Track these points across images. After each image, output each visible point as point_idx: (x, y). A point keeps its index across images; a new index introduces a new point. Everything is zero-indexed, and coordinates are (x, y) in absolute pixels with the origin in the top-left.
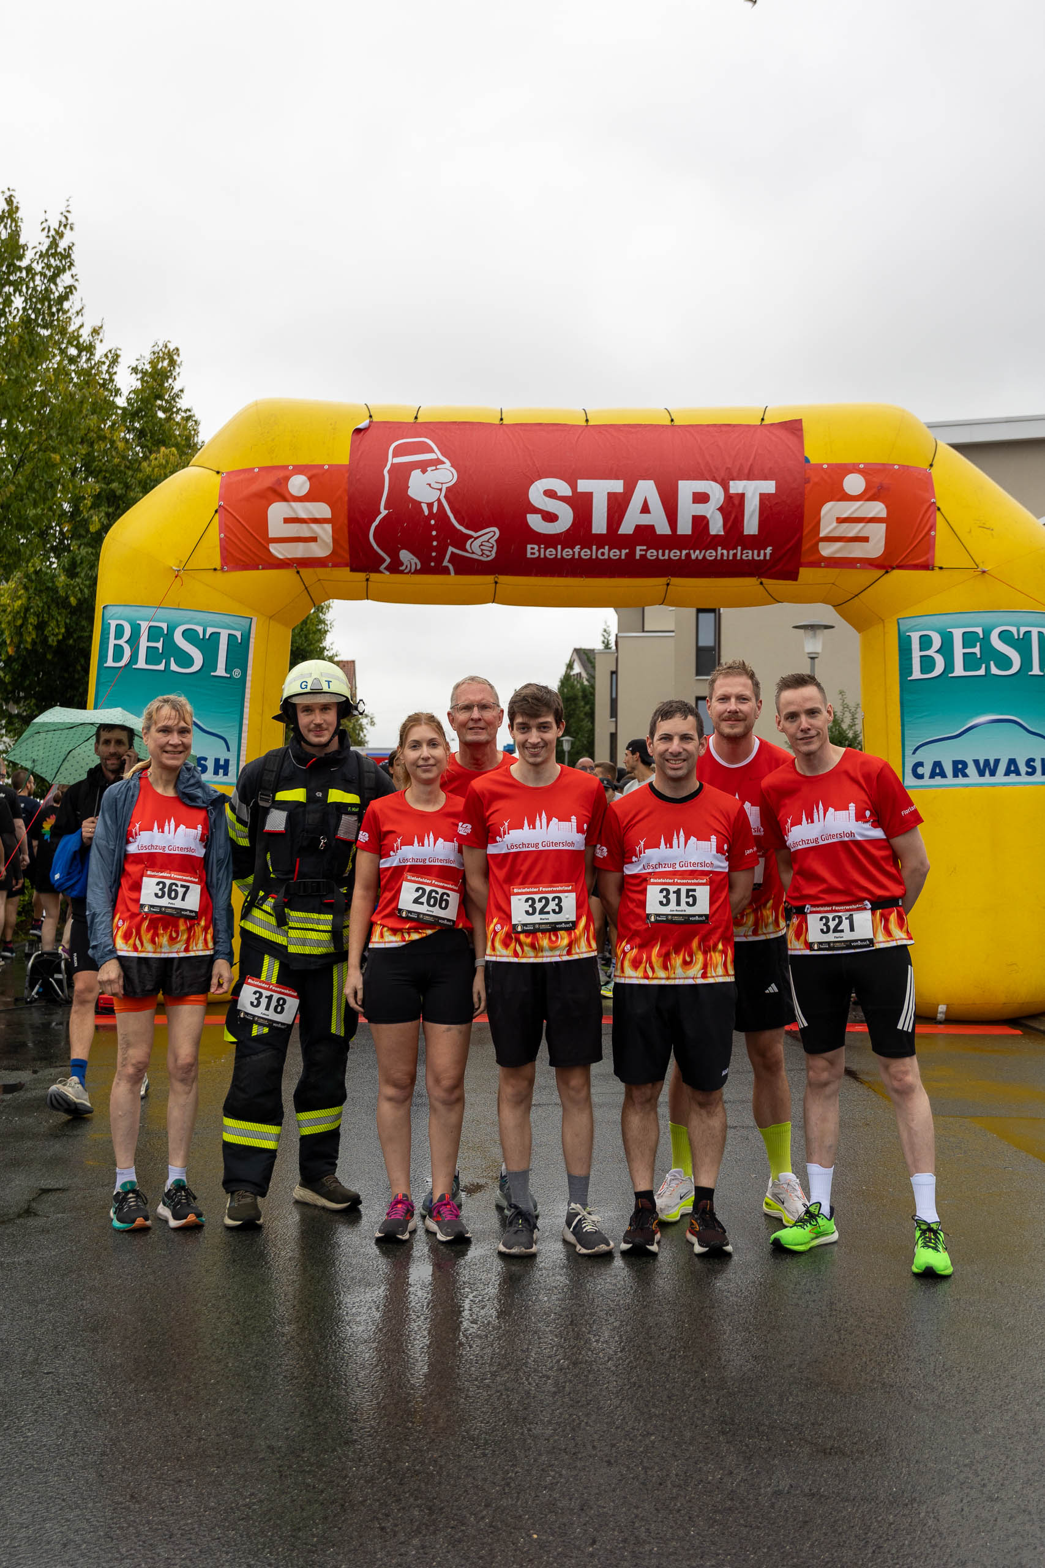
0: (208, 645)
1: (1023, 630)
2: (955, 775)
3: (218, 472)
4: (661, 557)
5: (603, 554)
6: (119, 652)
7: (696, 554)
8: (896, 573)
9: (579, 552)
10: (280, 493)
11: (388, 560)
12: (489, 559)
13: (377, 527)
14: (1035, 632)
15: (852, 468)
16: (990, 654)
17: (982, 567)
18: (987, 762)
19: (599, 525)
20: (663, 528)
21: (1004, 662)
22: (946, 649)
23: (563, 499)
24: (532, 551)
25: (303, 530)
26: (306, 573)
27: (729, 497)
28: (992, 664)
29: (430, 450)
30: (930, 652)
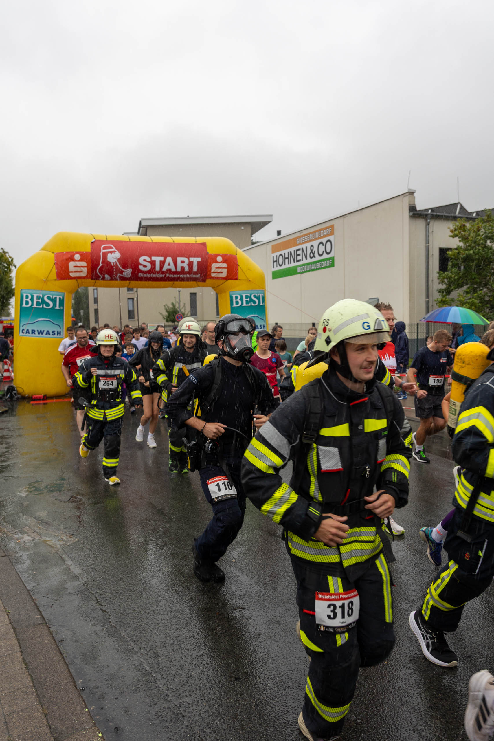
0: (54, 301)
1: (259, 294)
3: (53, 253)
4: (173, 277)
5: (158, 276)
6: (27, 303)
7: (182, 276)
8: (230, 281)
9: (153, 275)
10: (72, 259)
11: (102, 277)
12: (129, 277)
13: (99, 269)
14: (261, 295)
15: (219, 255)
16: (252, 300)
17: (249, 279)
19: (158, 268)
20: (173, 269)
21: (255, 302)
22: (241, 299)
23: (148, 262)
24: (140, 275)
25: (79, 269)
26: (79, 281)
27: (190, 262)
28: (252, 303)
29: (112, 248)
30: (238, 300)
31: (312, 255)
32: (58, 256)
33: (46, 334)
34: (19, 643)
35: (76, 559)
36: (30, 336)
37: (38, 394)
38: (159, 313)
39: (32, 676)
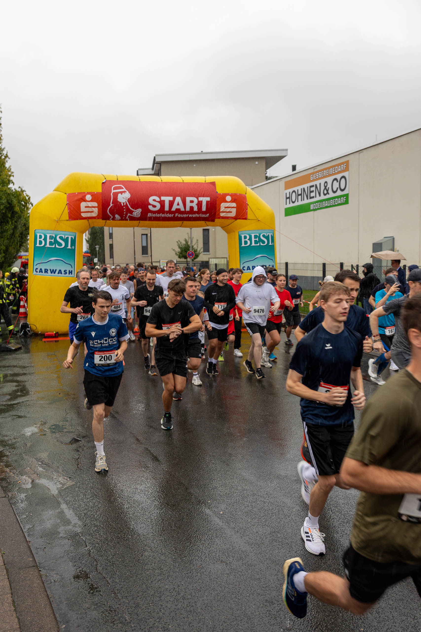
1: (268, 234)
2: (253, 269)
3: (65, 194)
4: (182, 216)
5: (167, 216)
6: (40, 243)
7: (190, 216)
8: (238, 221)
9: (161, 215)
10: (83, 199)
11: (112, 217)
12: (138, 217)
13: (110, 209)
14: (270, 234)
15: (228, 194)
16: (260, 240)
17: (258, 219)
19: (167, 208)
20: (182, 209)
21: (264, 242)
22: (250, 239)
23: (158, 202)
24: (149, 215)
25: (90, 210)
26: (90, 220)
27: (199, 202)
28: (261, 243)
29: (123, 188)
30: (247, 240)
31: (325, 192)
32: (70, 196)
33: (59, 273)
34: (10, 584)
35: (71, 503)
36: (42, 275)
37: (50, 332)
38: (172, 249)
39: (19, 619)
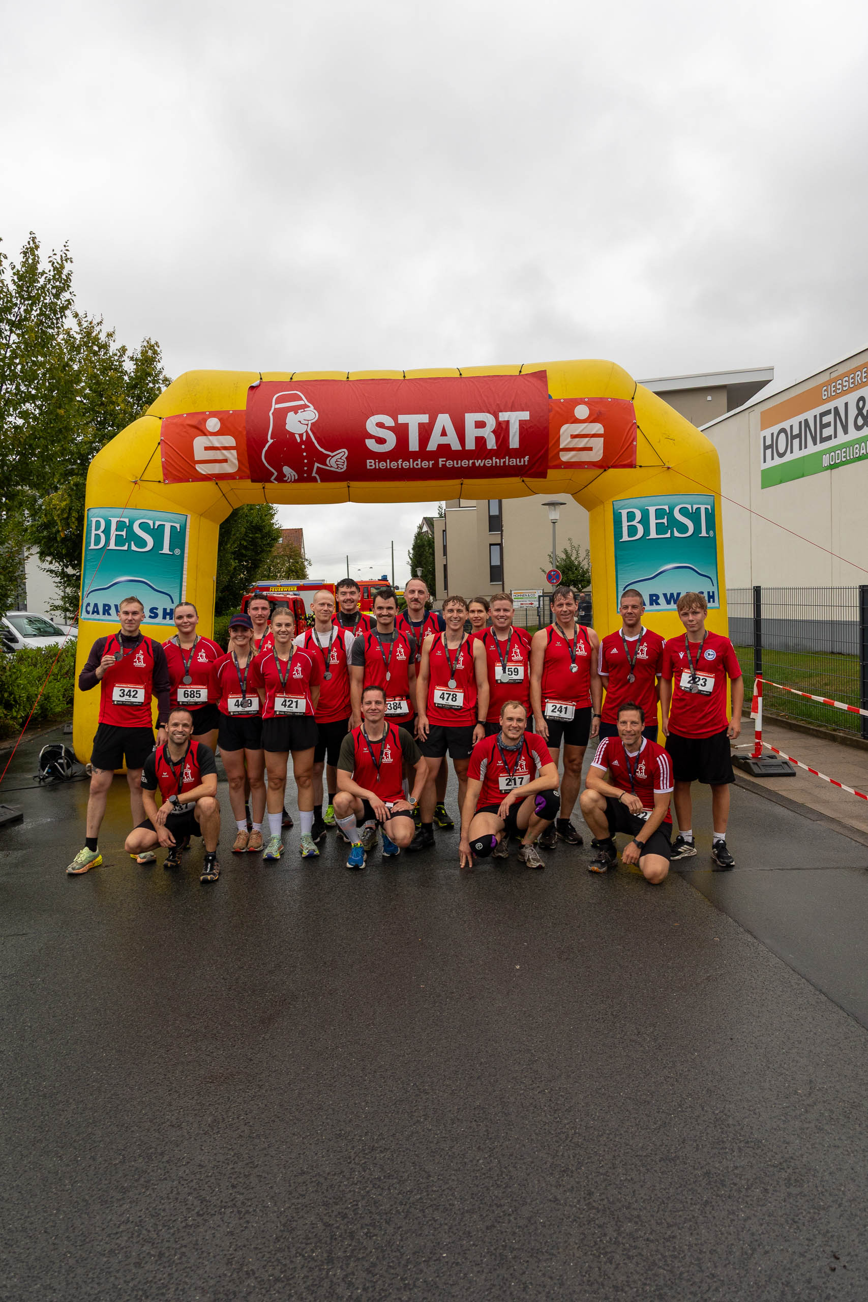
0: (157, 533)
1: (695, 507)
2: (651, 604)
3: (160, 418)
4: (456, 466)
5: (417, 465)
6: (98, 539)
7: (479, 463)
8: (611, 471)
9: (403, 464)
10: (201, 430)
11: (276, 474)
12: (343, 470)
13: (266, 451)
14: (704, 507)
15: (580, 401)
16: (674, 523)
17: (667, 465)
18: (672, 595)
19: (414, 445)
20: (456, 446)
21: (683, 528)
22: (645, 521)
23: (389, 428)
24: (370, 464)
25: (218, 455)
26: (222, 483)
27: (499, 424)
28: (675, 530)
29: (301, 399)
30: (634, 523)
31: (860, 423)
32: (170, 423)
36: (99, 620)
